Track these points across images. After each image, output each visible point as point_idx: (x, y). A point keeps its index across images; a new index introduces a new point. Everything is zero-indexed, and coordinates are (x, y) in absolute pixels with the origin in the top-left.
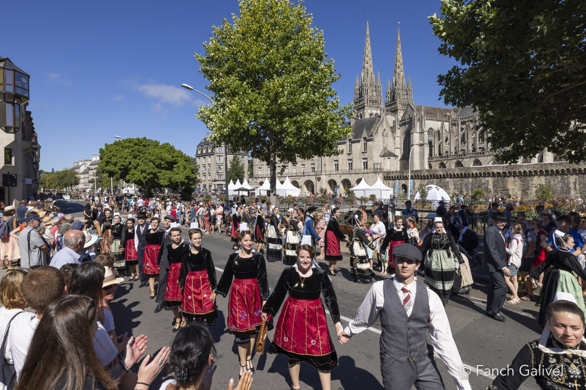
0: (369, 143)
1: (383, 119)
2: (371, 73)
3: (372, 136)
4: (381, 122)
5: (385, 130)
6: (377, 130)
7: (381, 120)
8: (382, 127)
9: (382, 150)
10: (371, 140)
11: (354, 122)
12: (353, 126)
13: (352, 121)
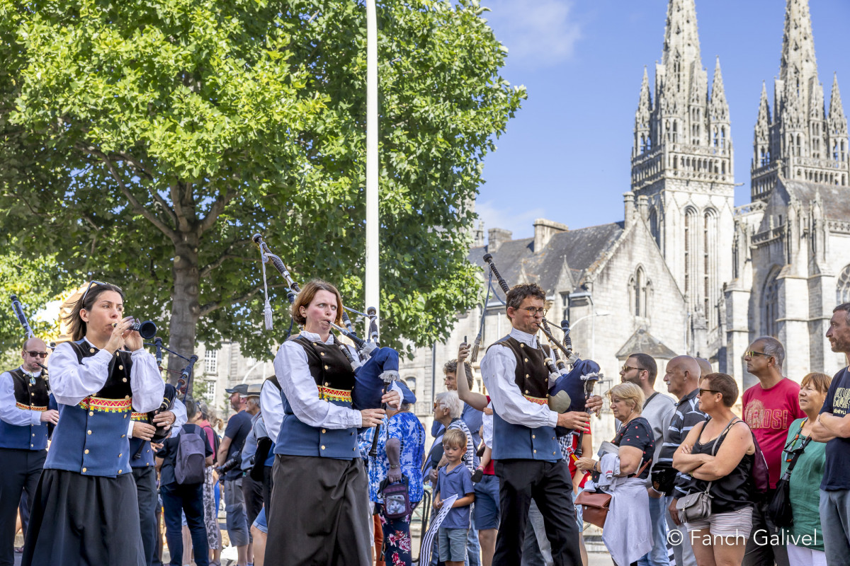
0: (578, 312)
1: (633, 234)
2: (692, 66)
3: (584, 288)
4: (624, 243)
5: (639, 270)
6: (608, 268)
7: (623, 237)
8: (631, 258)
9: (628, 335)
10: (583, 302)
11: (547, 240)
12: (543, 251)
13: (539, 237)
